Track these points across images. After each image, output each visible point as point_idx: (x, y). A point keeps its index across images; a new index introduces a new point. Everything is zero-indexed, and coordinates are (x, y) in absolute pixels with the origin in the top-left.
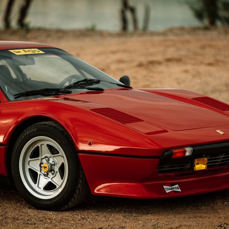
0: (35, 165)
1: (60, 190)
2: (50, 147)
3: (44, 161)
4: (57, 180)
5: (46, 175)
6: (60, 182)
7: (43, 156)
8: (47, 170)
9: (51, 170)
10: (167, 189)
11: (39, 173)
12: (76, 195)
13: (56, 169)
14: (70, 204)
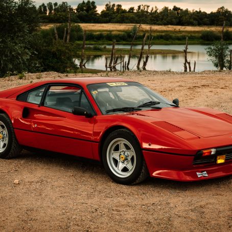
0: (116, 155)
1: (131, 173)
2: (125, 145)
3: (122, 153)
4: (130, 166)
5: (123, 162)
6: (131, 167)
7: (121, 151)
8: (123, 159)
9: (126, 159)
10: (199, 175)
11: (119, 160)
12: (141, 177)
13: (129, 158)
14: (137, 181)
